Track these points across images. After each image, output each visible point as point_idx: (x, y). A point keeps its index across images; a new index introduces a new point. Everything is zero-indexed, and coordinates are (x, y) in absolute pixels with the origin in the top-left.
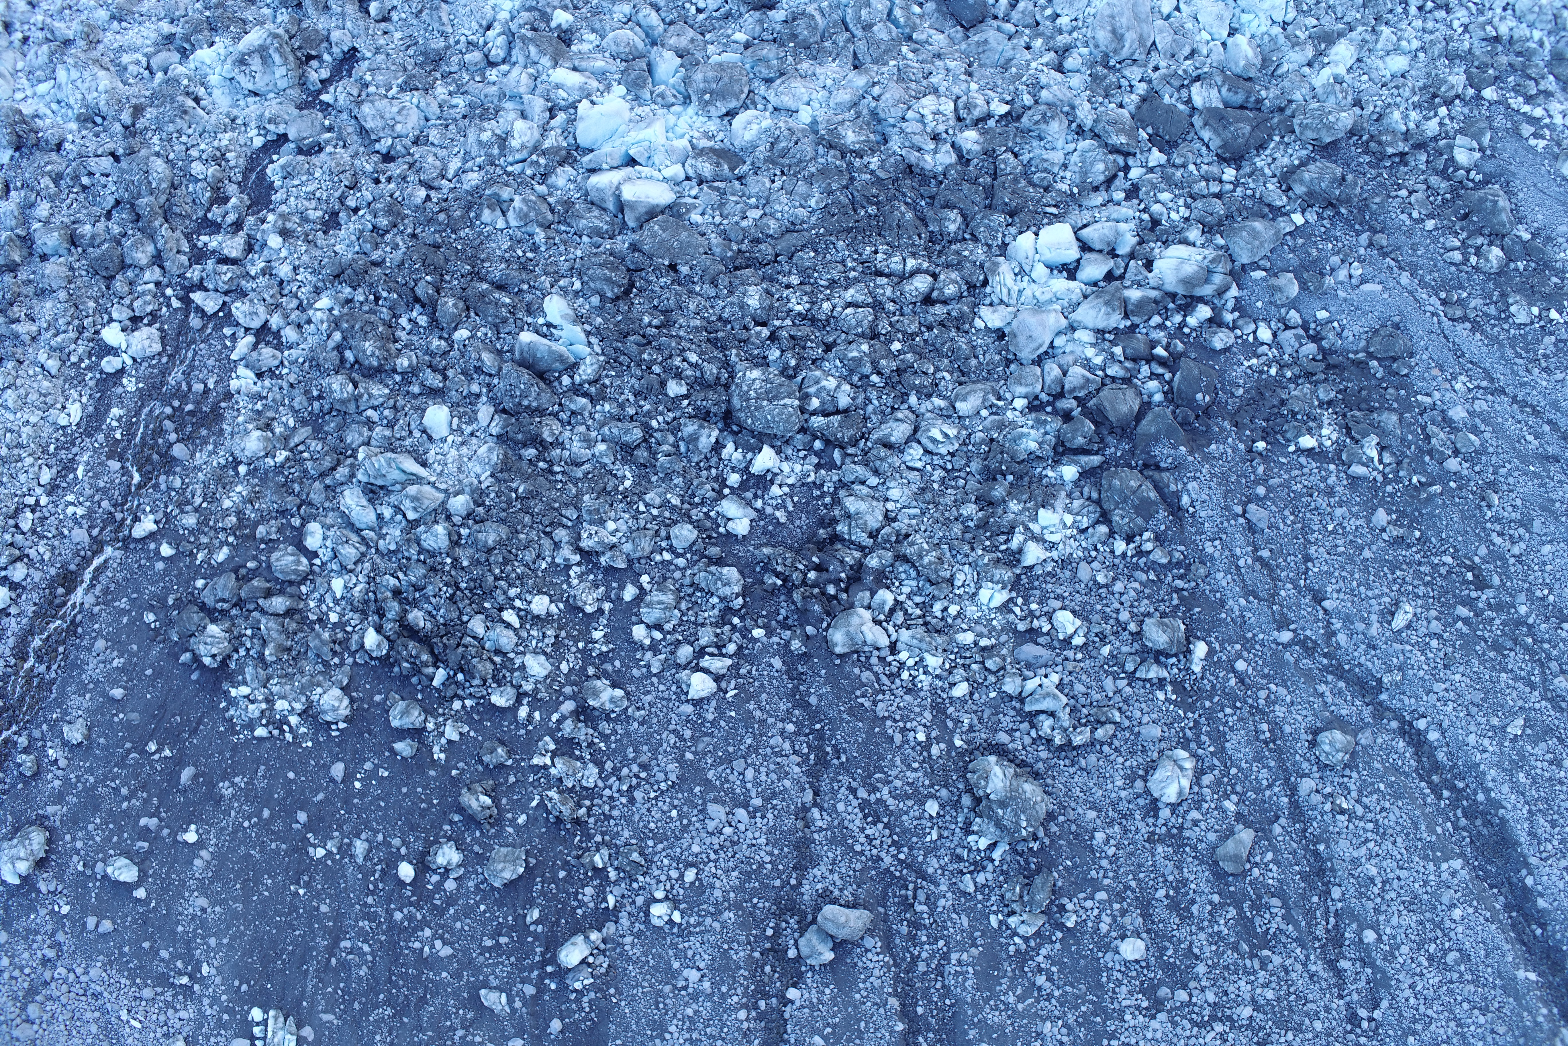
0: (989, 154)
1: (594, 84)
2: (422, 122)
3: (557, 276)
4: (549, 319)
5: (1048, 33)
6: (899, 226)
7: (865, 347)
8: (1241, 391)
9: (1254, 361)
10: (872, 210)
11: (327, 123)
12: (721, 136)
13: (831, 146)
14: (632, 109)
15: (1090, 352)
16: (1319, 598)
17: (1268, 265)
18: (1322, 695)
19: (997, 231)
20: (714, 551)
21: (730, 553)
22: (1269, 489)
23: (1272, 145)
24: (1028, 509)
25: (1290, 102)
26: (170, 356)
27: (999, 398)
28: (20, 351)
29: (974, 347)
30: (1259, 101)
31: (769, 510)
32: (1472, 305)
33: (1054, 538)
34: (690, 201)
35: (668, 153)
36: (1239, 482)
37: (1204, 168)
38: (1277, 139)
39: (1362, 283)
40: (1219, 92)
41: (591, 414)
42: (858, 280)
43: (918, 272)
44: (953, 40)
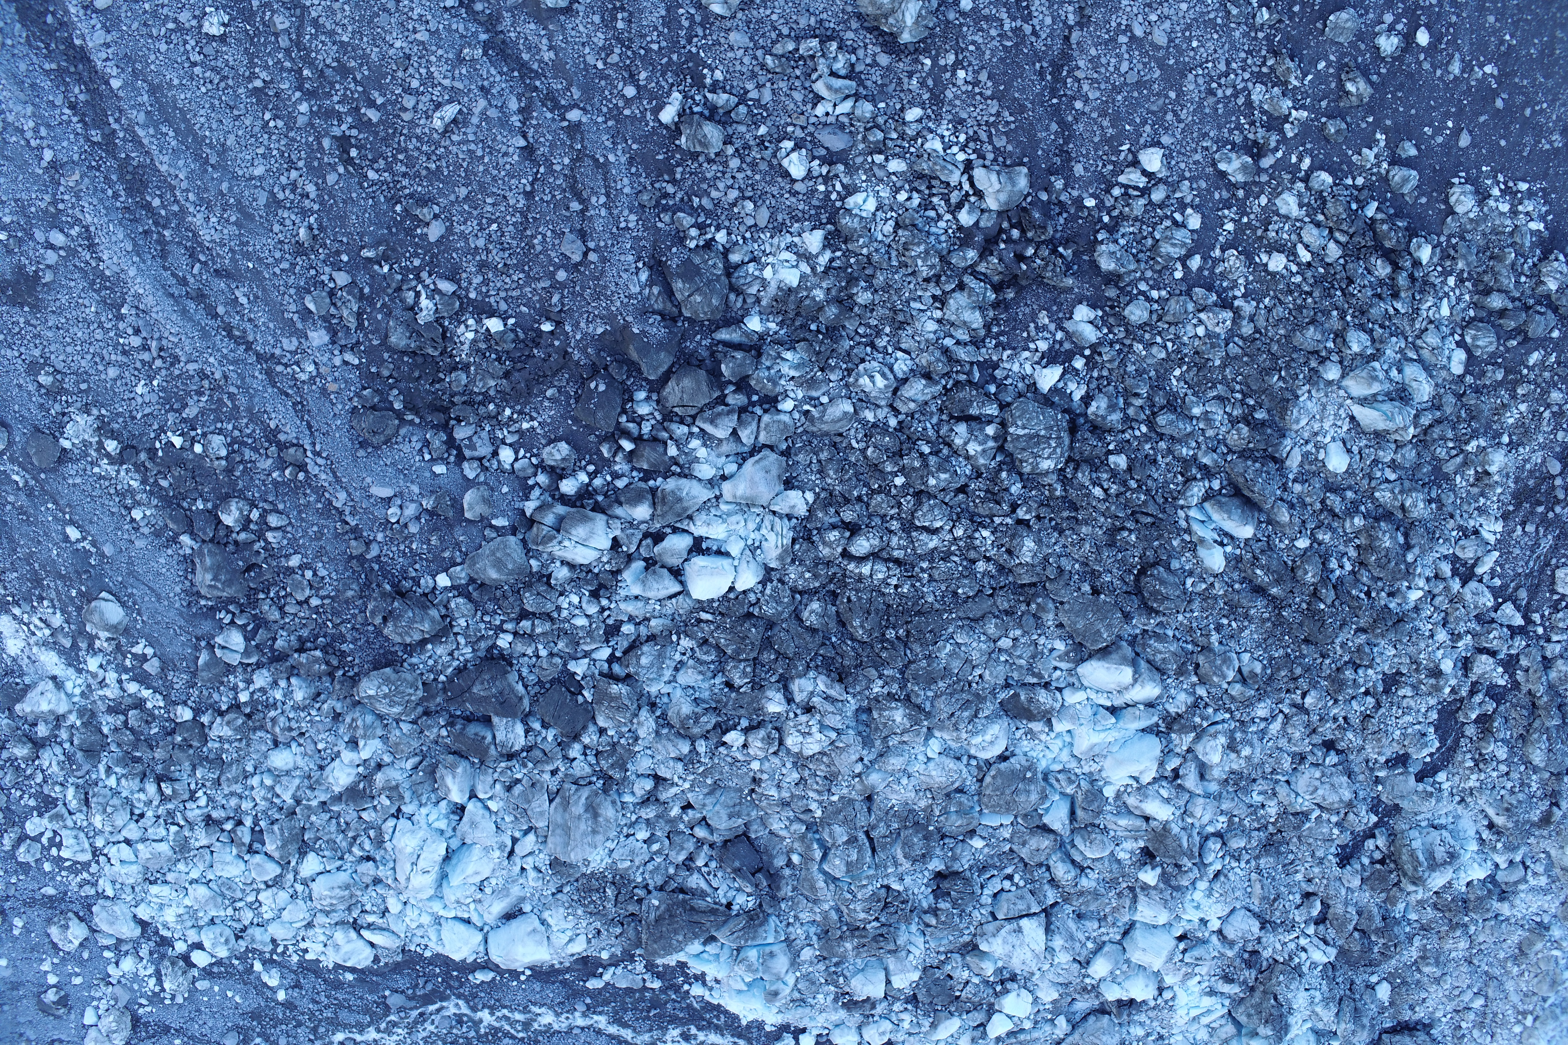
0: (757, 686)
1: (1131, 801)
2: (1293, 779)
3: (1205, 596)
4: (1221, 550)
5: (661, 823)
6: (869, 613)
7: (932, 482)
8: (549, 393)
9: (525, 426)
10: (891, 634)
11: (1380, 788)
12: (1019, 734)
13: (919, 707)
14: (1100, 772)
15: (702, 453)
16: (528, 151)
17: (487, 532)
18: (551, 48)
19: (771, 596)
20: (1112, 293)
21: (1097, 288)
22: (552, 275)
23: (449, 672)
24: (807, 289)
25: (414, 722)
26: (1548, 564)
27: (806, 414)
29: (820, 472)
30: (450, 724)
31: (1052, 327)
32: (270, 461)
33: (786, 255)
34: (1064, 665)
35: (1076, 718)
36: (583, 288)
37: (530, 652)
38: (442, 678)
39: (390, 499)
40: (494, 737)
41: (1199, 448)
42: (921, 558)
43: (861, 560)
44: (763, 822)
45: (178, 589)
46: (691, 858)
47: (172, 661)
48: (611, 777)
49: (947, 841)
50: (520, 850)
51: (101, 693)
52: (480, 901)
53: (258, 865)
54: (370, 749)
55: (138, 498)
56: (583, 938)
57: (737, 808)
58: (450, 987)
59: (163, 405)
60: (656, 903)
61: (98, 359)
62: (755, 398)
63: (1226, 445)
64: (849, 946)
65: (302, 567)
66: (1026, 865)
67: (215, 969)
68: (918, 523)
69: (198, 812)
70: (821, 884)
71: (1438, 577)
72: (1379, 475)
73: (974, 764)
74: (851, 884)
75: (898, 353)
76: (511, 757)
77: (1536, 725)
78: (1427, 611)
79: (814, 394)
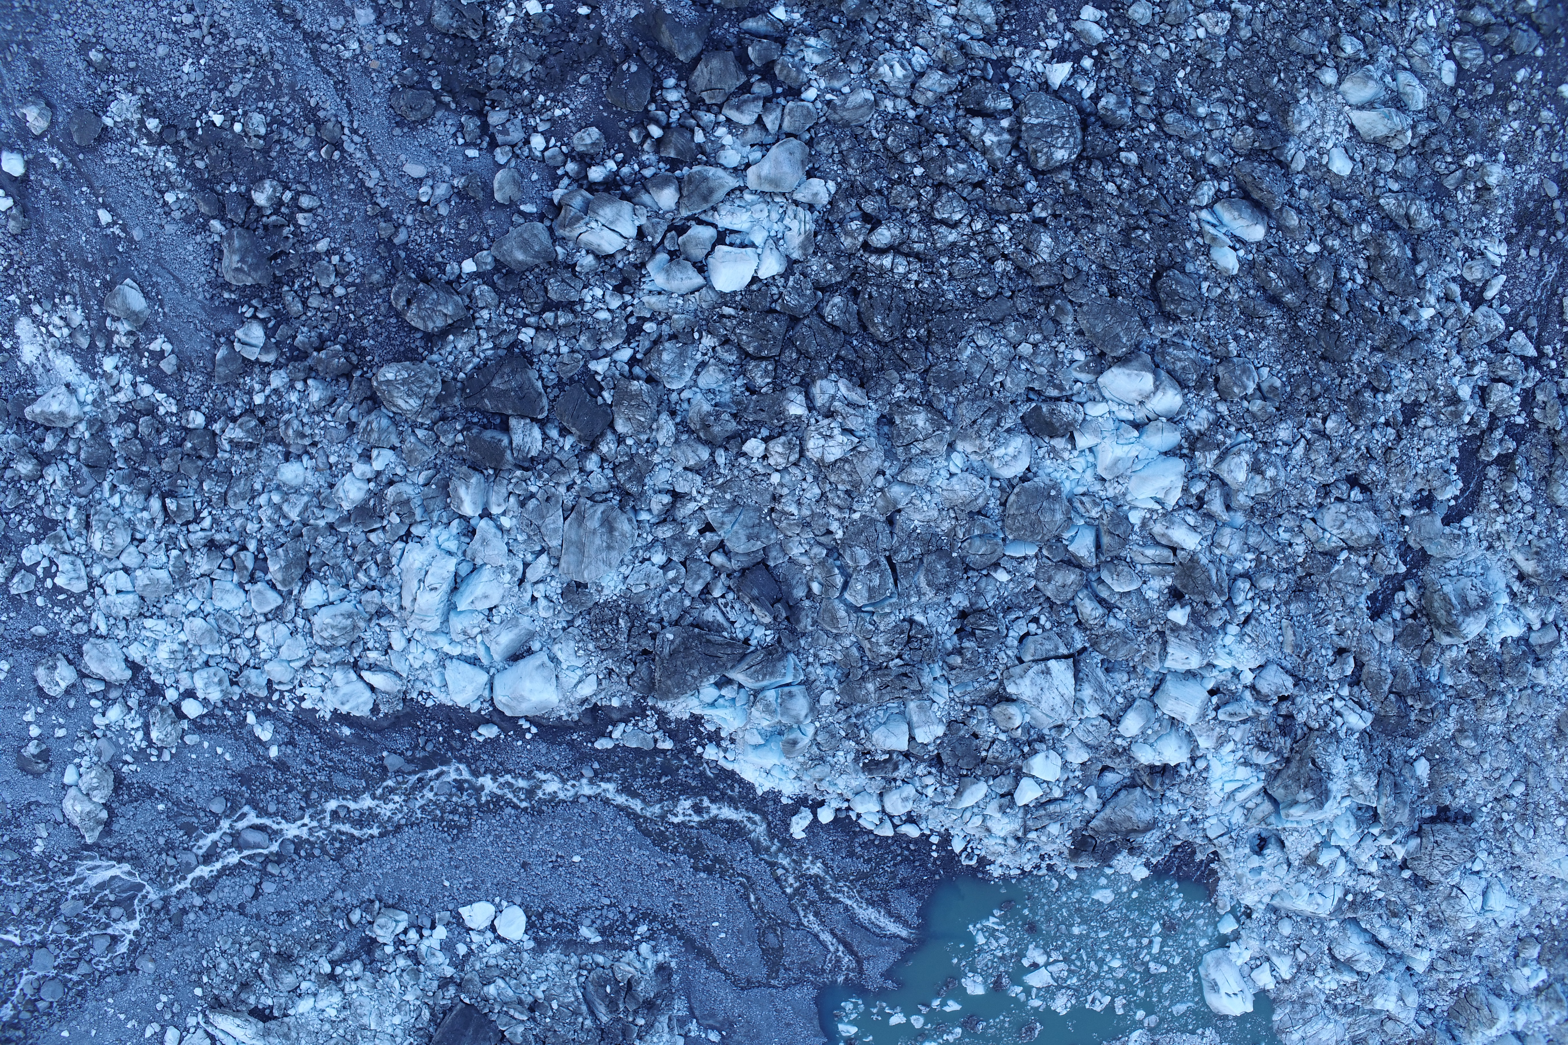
0: (779, 387)
1: (1158, 528)
2: (1319, 517)
3: (1221, 302)
4: (1234, 253)
5: (678, 546)
6: (890, 310)
7: (950, 171)
8: (582, 80)
9: (558, 112)
11: (1407, 528)
12: (1041, 452)
13: (941, 413)
14: (1124, 494)
15: (728, 140)
17: (515, 218)
19: (793, 287)
23: (470, 366)
27: (829, 103)
29: (842, 162)
30: (467, 429)
31: (1061, 27)
32: (307, 140)
34: (1084, 377)
35: (1099, 432)
37: (551, 348)
38: (462, 375)
39: (421, 180)
40: (511, 442)
41: (1206, 149)
42: (941, 252)
43: (881, 252)
44: (783, 548)
45: (202, 280)
46: (707, 590)
47: (189, 359)
48: (628, 494)
49: (970, 574)
50: (533, 574)
51: (113, 399)
52: (488, 631)
53: (259, 592)
54: (382, 460)
55: (172, 179)
56: (593, 678)
57: (756, 530)
58: (452, 748)
59: (208, 84)
60: (670, 637)
61: (149, 38)
62: (779, 90)
63: (1232, 147)
64: (870, 687)
65: (329, 253)
66: (1052, 605)
67: (206, 722)
68: (937, 216)
69: (201, 534)
70: (842, 613)
71: (1448, 298)
72: (1382, 183)
73: (997, 484)
74: (873, 613)
75: (917, 49)
76: (526, 469)
77: (1558, 463)
78: (1441, 334)
79: (836, 84)
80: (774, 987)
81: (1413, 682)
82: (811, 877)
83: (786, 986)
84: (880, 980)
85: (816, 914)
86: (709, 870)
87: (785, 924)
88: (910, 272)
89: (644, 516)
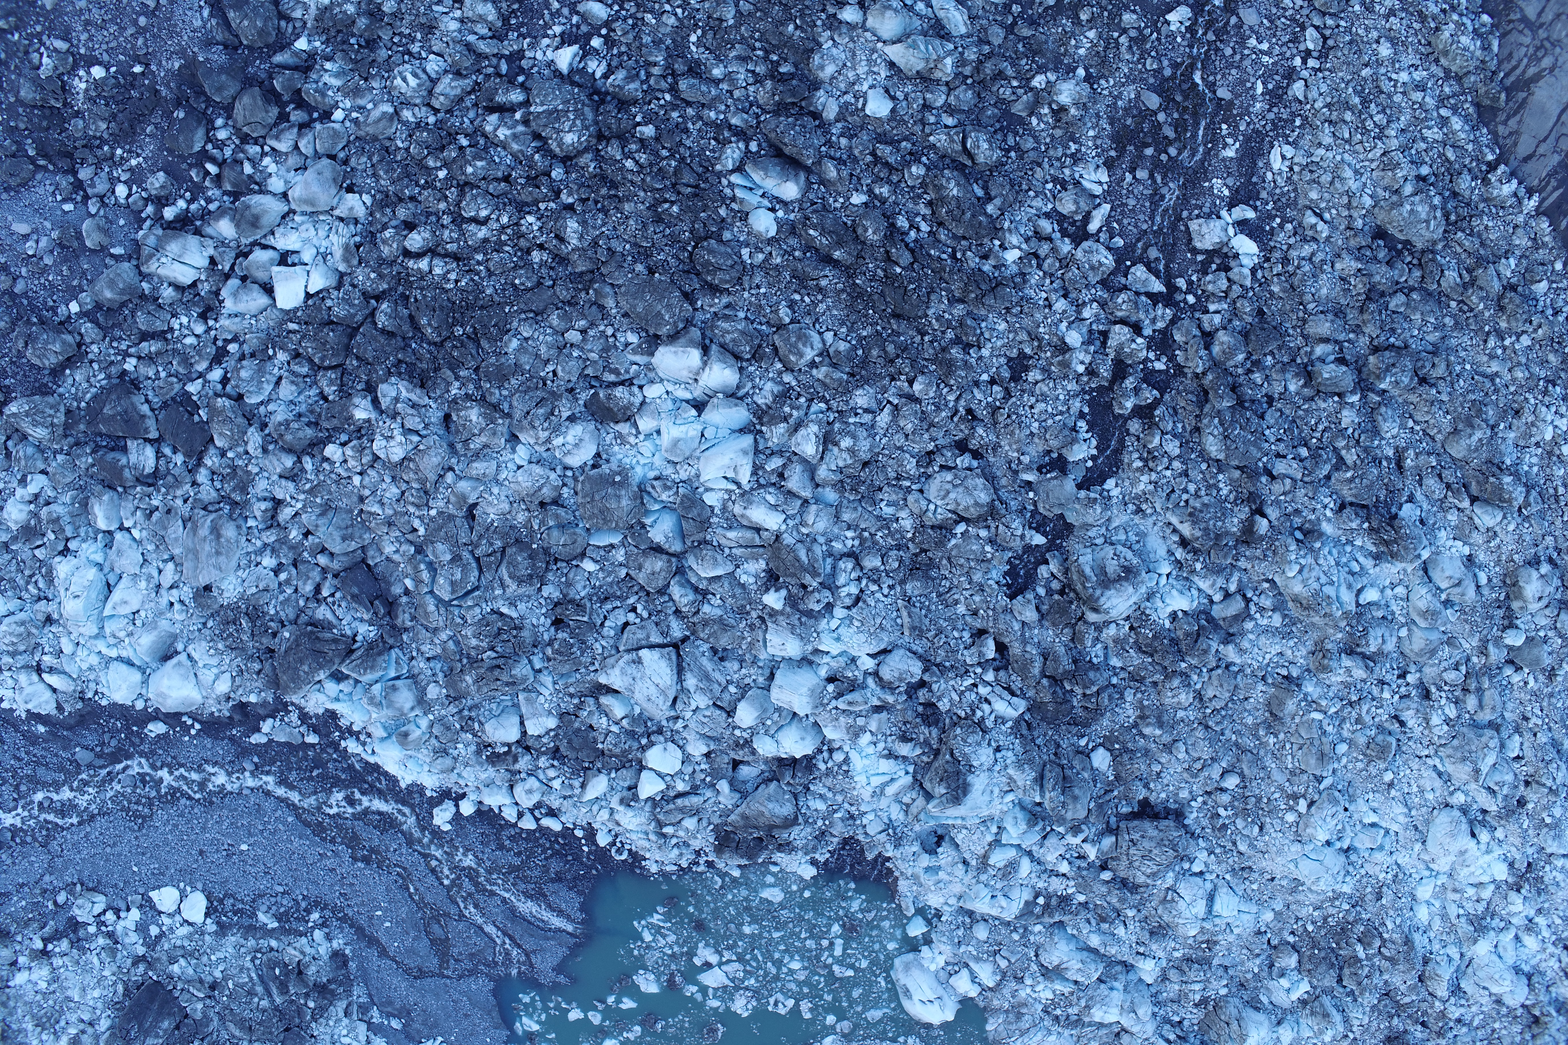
0: (345, 394)
1: (737, 509)
2: (925, 487)
3: (767, 268)
4: (771, 215)
5: (285, 549)
6: (435, 311)
7: (471, 170)
8: (148, 130)
9: (134, 162)
10: (458, 331)
11: (1033, 495)
12: (608, 437)
13: (496, 407)
14: (698, 476)
15: (273, 168)
17: (107, 260)
19: (344, 299)
22: (136, 23)
23: (88, 396)
25: (68, 453)
26: (1179, 218)
27: (355, 121)
28: (1353, 243)
29: (374, 175)
30: (95, 452)
31: (566, 12)
34: (639, 359)
35: (659, 413)
36: (160, 30)
37: (151, 374)
38: (84, 404)
39: (28, 236)
40: (128, 462)
41: (728, 111)
42: (476, 250)
43: (418, 256)
44: (377, 547)
46: (318, 589)
48: (235, 503)
49: (558, 565)
50: (166, 581)
52: (133, 634)
54: (36, 483)
56: (227, 675)
57: (350, 530)
58: (132, 744)
60: (287, 635)
62: (314, 115)
63: (759, 107)
64: (469, 679)
66: (648, 594)
68: (466, 215)
70: (432, 608)
71: (1039, 236)
72: (932, 119)
73: (569, 473)
74: (460, 606)
75: (432, 56)
76: (150, 485)
77: (1206, 410)
78: (1036, 277)
79: (361, 102)
80: (448, 977)
81: (1066, 664)
82: (464, 869)
83: (460, 977)
84: (552, 974)
85: (476, 906)
86: (366, 860)
87: (447, 915)
88: (448, 272)
89: (251, 523)
